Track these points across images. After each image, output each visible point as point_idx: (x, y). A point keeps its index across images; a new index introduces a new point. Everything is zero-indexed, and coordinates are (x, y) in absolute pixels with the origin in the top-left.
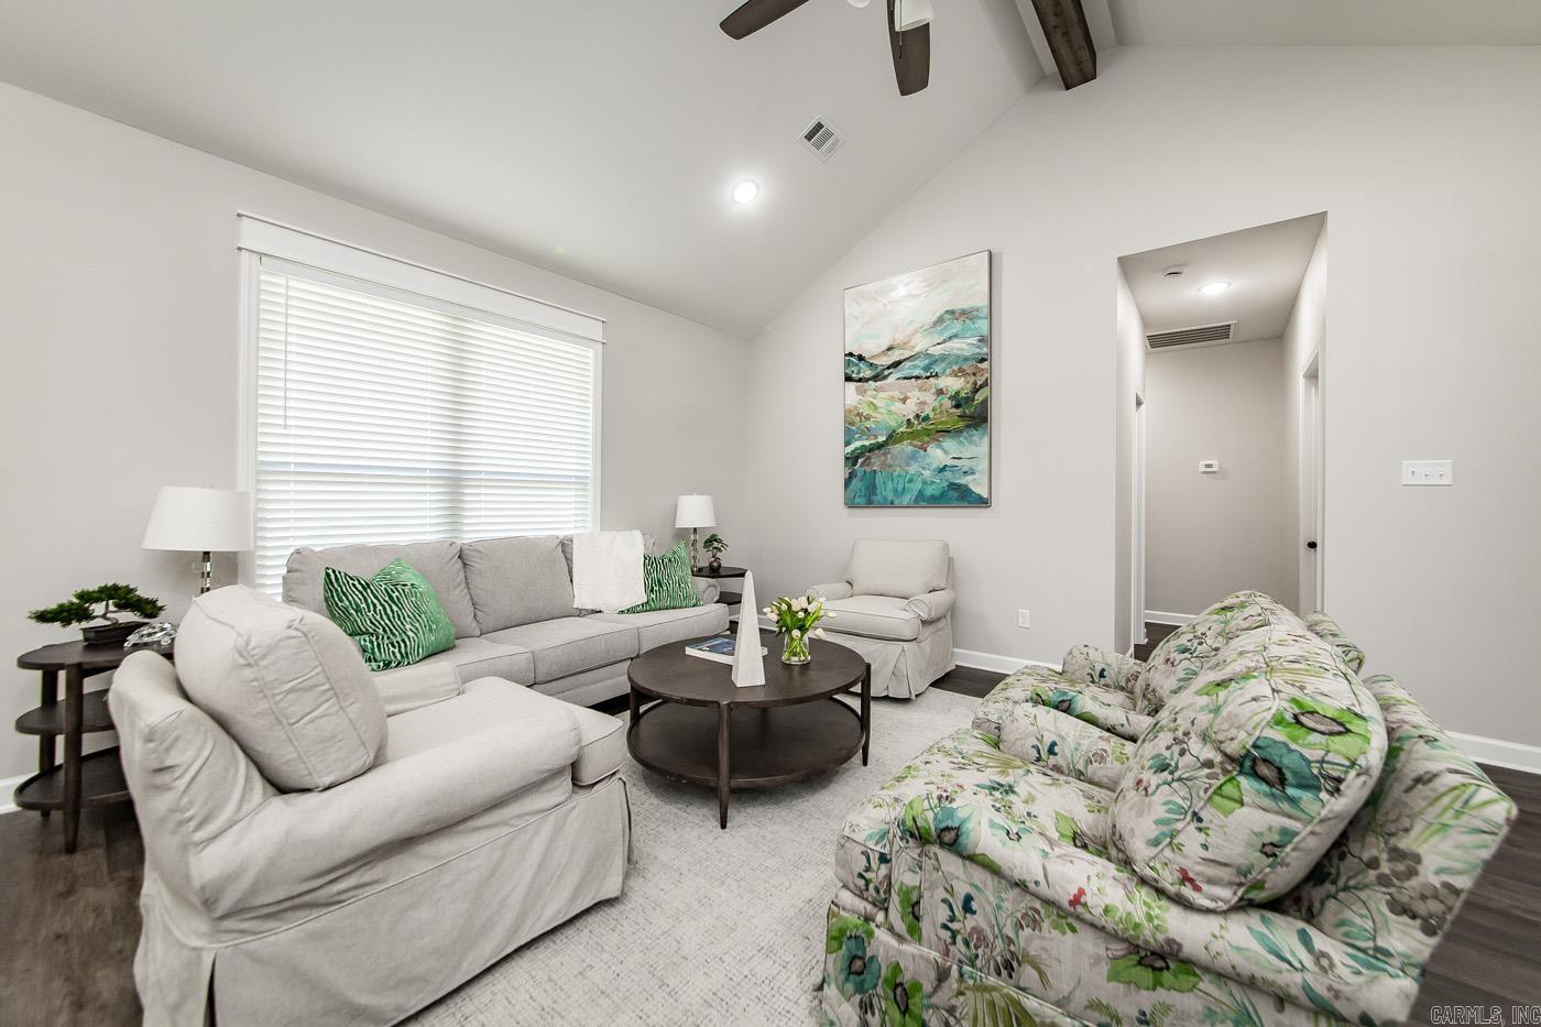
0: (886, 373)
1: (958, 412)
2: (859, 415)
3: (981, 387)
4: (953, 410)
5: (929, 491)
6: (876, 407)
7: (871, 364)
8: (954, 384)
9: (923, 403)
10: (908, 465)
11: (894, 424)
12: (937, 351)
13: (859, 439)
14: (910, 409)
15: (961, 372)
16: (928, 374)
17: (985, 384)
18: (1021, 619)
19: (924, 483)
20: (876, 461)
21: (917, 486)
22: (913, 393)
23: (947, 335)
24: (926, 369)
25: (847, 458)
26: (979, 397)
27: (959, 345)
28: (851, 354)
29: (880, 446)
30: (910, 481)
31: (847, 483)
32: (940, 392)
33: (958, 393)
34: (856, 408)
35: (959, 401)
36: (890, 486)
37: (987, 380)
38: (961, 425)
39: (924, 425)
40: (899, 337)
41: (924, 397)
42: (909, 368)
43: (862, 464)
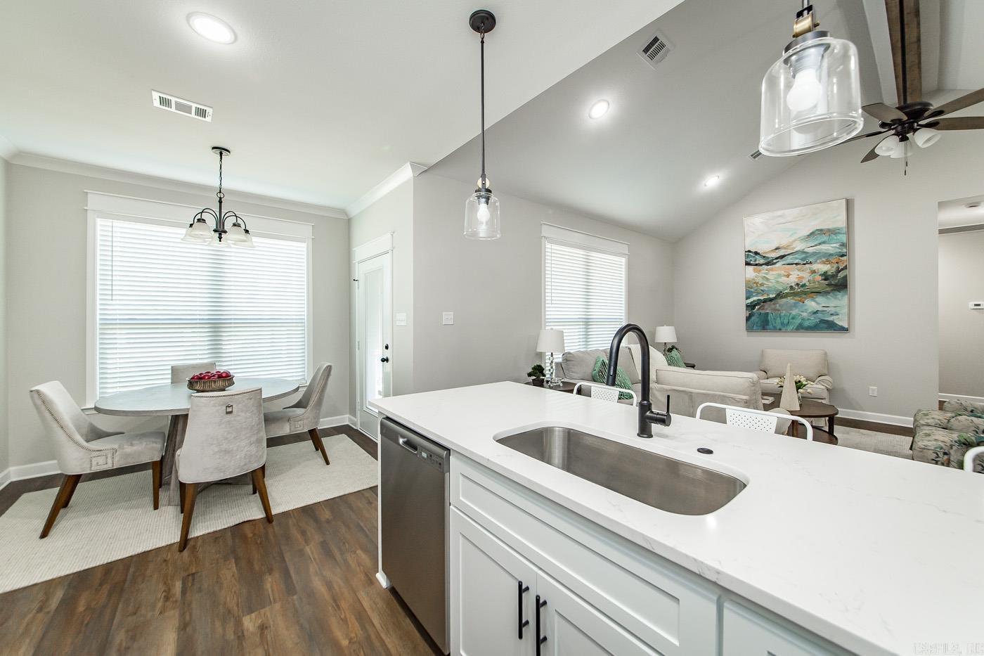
0: (775, 261)
1: (827, 282)
2: (757, 283)
3: (842, 269)
4: (823, 281)
5: (806, 324)
6: (768, 279)
7: (764, 257)
8: (823, 268)
9: (802, 278)
10: (791, 310)
11: (781, 288)
12: (811, 250)
13: (756, 296)
14: (793, 280)
15: (828, 262)
16: (805, 262)
17: (845, 268)
18: (870, 392)
19: (803, 319)
20: (768, 308)
21: (798, 321)
22: (794, 272)
23: (816, 243)
24: (802, 259)
25: (747, 306)
26: (841, 275)
27: (826, 248)
28: (749, 251)
29: (771, 300)
30: (793, 318)
31: (748, 319)
32: (814, 272)
33: (826, 272)
34: (754, 279)
35: (826, 276)
36: (778, 320)
37: (846, 266)
38: (828, 289)
39: (802, 289)
40: (784, 243)
41: (801, 274)
42: (791, 259)
43: (758, 309)
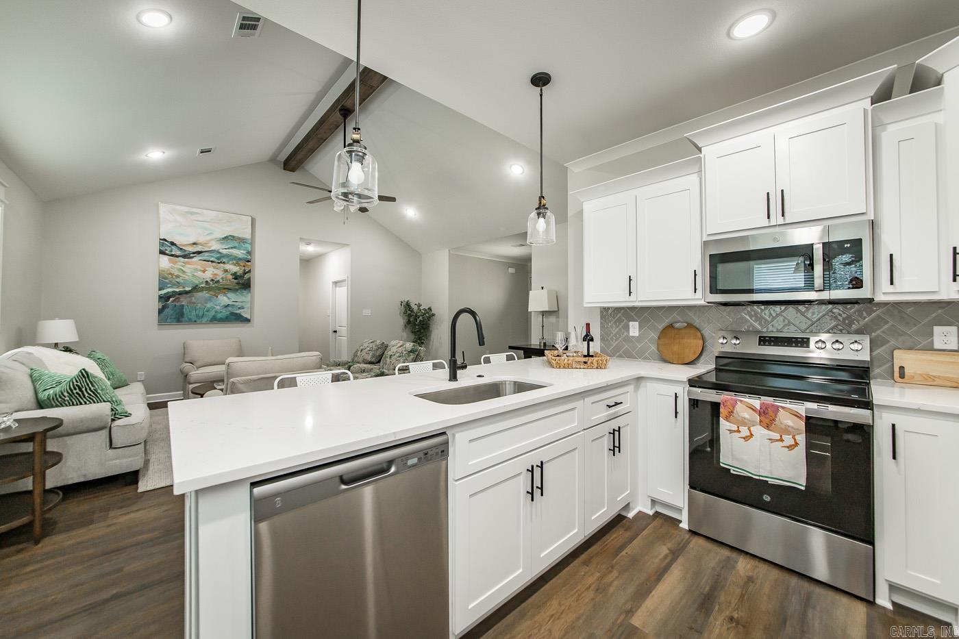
0: (192, 255)
1: (236, 281)
2: (172, 274)
3: (247, 272)
4: (233, 280)
5: (219, 316)
6: (184, 272)
7: (181, 249)
8: (235, 269)
9: (216, 274)
10: (206, 303)
11: (197, 282)
12: (225, 252)
13: (171, 287)
14: (208, 275)
15: (237, 264)
16: (219, 261)
17: (250, 271)
19: (216, 312)
20: (184, 301)
21: (212, 313)
22: (210, 269)
23: (229, 246)
24: (218, 258)
25: (160, 297)
26: (246, 276)
27: (237, 252)
28: (165, 240)
29: (187, 292)
30: (208, 311)
31: (160, 311)
32: (226, 271)
33: (236, 273)
34: (168, 270)
35: (235, 276)
36: (194, 313)
38: (237, 287)
39: (216, 285)
40: (201, 240)
41: (216, 271)
42: (207, 256)
43: (173, 302)
